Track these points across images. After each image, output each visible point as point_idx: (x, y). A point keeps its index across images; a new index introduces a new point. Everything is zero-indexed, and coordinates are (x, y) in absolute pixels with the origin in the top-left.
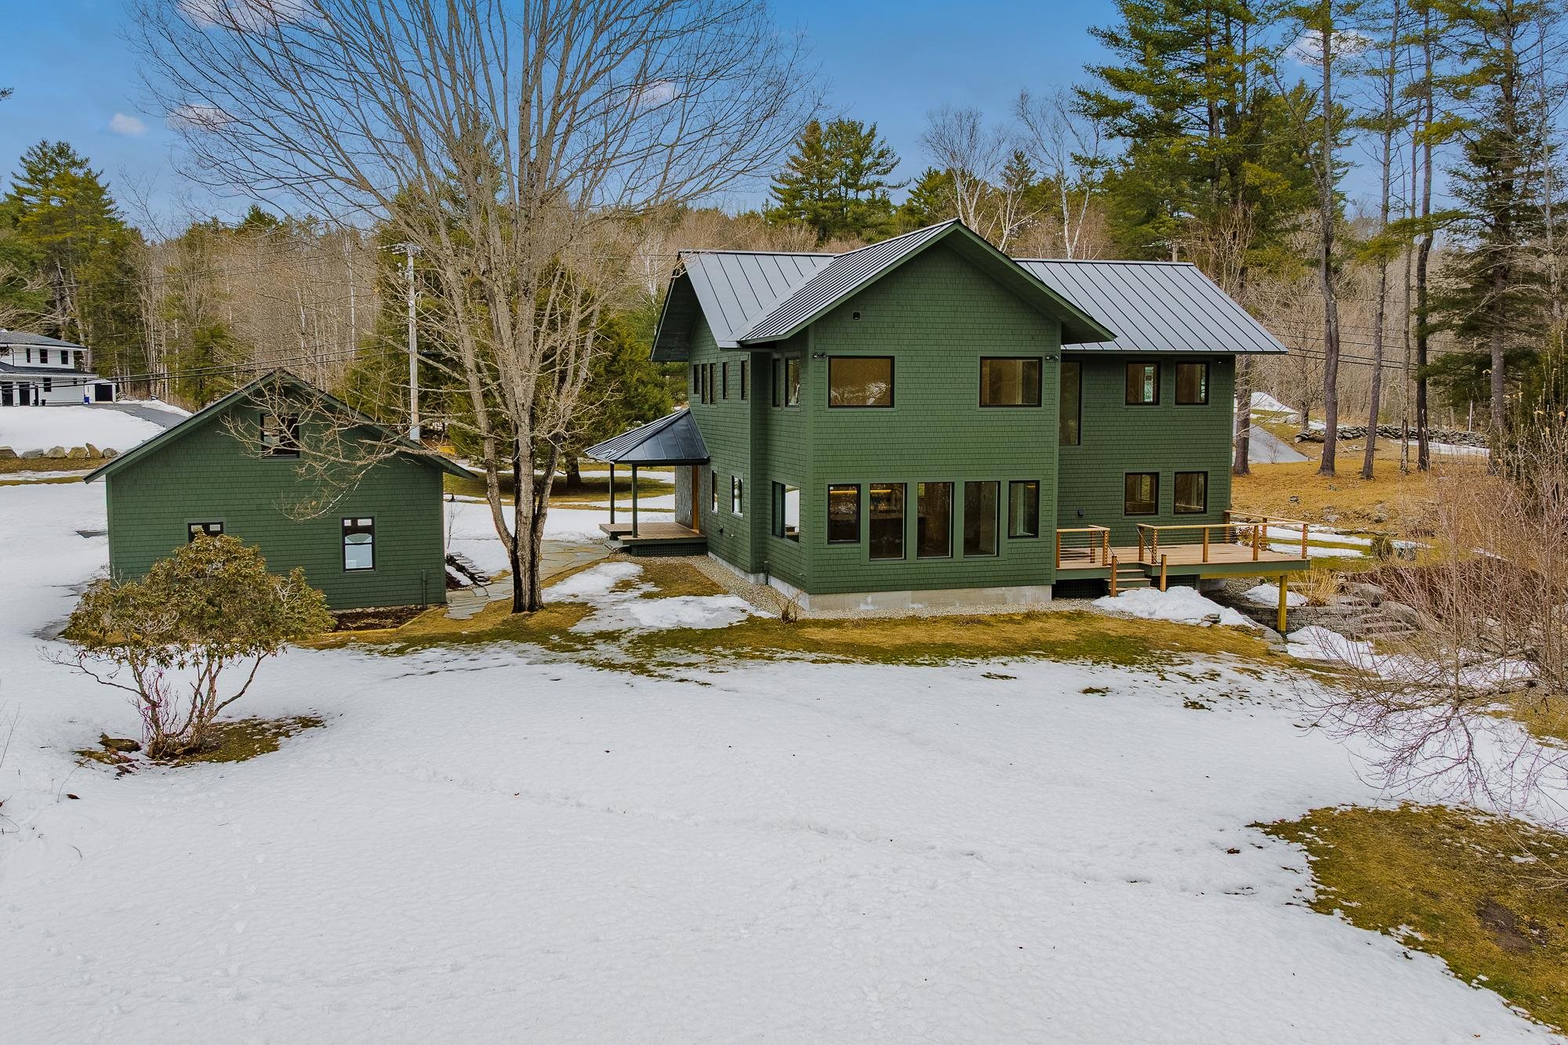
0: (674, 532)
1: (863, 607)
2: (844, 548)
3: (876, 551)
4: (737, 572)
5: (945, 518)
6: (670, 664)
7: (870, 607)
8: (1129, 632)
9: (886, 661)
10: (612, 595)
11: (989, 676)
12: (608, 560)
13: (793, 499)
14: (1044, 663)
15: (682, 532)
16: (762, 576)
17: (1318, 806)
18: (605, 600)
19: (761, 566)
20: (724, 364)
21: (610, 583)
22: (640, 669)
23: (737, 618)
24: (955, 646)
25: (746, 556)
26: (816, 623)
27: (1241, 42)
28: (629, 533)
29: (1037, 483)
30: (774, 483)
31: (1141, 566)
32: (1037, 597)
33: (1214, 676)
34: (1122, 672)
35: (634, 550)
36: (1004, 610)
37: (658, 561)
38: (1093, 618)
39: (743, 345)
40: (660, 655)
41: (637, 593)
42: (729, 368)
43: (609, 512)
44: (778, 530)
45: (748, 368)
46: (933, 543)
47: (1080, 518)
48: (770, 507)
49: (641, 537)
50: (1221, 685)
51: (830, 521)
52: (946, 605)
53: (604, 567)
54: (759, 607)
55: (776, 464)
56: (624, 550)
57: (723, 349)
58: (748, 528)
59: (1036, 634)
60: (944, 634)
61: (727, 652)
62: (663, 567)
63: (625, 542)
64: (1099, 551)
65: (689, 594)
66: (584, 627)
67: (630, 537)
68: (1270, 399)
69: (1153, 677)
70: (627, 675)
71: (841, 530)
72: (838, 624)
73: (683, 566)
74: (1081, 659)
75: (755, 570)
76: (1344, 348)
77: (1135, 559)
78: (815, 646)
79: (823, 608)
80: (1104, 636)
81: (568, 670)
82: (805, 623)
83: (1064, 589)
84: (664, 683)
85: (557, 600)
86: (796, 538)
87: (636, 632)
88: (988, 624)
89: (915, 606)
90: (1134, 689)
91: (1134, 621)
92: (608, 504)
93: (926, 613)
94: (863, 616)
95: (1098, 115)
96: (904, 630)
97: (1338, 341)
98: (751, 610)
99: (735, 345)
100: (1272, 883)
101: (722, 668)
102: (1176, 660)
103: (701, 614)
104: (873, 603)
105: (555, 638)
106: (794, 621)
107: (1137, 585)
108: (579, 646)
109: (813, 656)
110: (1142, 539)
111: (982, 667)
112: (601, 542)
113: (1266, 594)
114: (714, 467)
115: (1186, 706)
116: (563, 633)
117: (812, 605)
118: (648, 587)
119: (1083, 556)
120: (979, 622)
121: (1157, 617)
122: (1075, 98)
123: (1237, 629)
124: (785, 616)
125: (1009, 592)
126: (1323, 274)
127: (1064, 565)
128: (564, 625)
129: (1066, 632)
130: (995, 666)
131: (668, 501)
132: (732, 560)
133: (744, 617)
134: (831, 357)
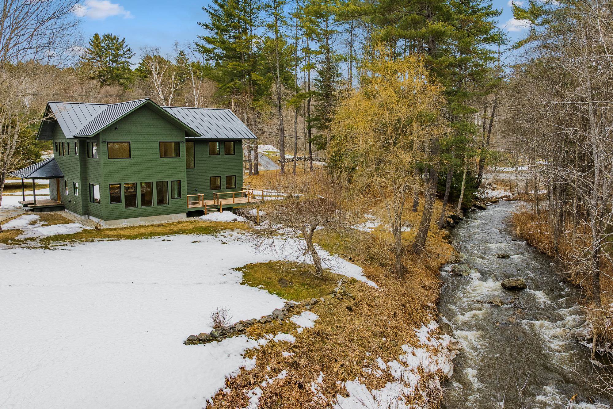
0: (49, 203)
1: (123, 224)
2: (116, 205)
3: (127, 205)
4: (77, 215)
5: (150, 193)
6: (57, 245)
7: (126, 224)
8: (209, 225)
9: (131, 239)
10: (29, 226)
11: (164, 240)
12: (25, 214)
13: (97, 188)
14: (182, 235)
15: (55, 203)
16: (87, 216)
17: (248, 263)
18: (26, 228)
19: (87, 212)
20: (68, 143)
21: (28, 222)
22: (46, 248)
23: (79, 230)
24: (154, 233)
25: (80, 210)
26: (107, 230)
27: (250, 31)
28: (33, 204)
29: (180, 181)
30: (90, 184)
31: (214, 205)
32: (182, 217)
33: (231, 235)
34: (205, 236)
35: (35, 210)
36: (170, 222)
37: (45, 213)
38: (199, 222)
39: (75, 137)
40: (52, 243)
41: (39, 225)
42: (70, 144)
43: (22, 197)
44: (92, 200)
45: (78, 144)
46: (147, 201)
47: (196, 192)
48: (89, 192)
49: (38, 205)
50: (233, 237)
51: (111, 196)
52: (153, 221)
53: (23, 217)
54: (87, 226)
55: (90, 177)
56: (30, 210)
57: (68, 139)
58: (81, 200)
59: (180, 228)
60: (151, 230)
61: (77, 240)
62: (48, 215)
63: (31, 207)
64: (201, 202)
65: (60, 224)
66: (20, 237)
67: (33, 206)
68: (273, 147)
69: (214, 237)
70: (42, 250)
71: (115, 199)
72: (115, 229)
73: (56, 215)
74: (193, 234)
75: (84, 214)
76: (286, 132)
77: (213, 203)
78: (108, 236)
79: (110, 225)
80: (201, 227)
81: (19, 250)
82: (103, 230)
83: (190, 214)
84: (56, 251)
85: (7, 229)
86: (99, 202)
87: (42, 237)
88: (165, 226)
89: (142, 222)
90: (207, 241)
91: (212, 222)
92: (21, 193)
93: (145, 224)
94: (124, 226)
95: (203, 53)
96: (138, 230)
97: (284, 130)
98: (84, 227)
99: (72, 137)
100: (232, 280)
101: (75, 245)
102: (221, 232)
103: (66, 230)
104: (127, 222)
105: (11, 241)
106: (100, 229)
107: (213, 211)
108: (20, 243)
109: (107, 239)
110: (215, 197)
111: (162, 238)
112: (20, 208)
113: (254, 212)
114: (66, 179)
115: (222, 244)
116: (13, 239)
117: (106, 224)
118: (43, 222)
119: (196, 203)
120: (163, 225)
121: (218, 220)
122: (195, 46)
123: (241, 222)
124: (96, 228)
125: (173, 216)
126: (278, 109)
127: (190, 206)
128: (13, 237)
129: (190, 226)
130: (166, 237)
131: (47, 191)
132: (75, 211)
133: (81, 230)
134: (108, 142)
